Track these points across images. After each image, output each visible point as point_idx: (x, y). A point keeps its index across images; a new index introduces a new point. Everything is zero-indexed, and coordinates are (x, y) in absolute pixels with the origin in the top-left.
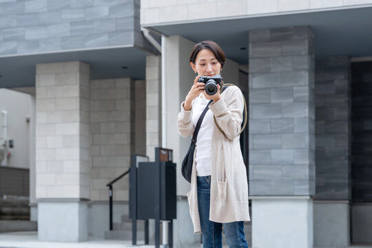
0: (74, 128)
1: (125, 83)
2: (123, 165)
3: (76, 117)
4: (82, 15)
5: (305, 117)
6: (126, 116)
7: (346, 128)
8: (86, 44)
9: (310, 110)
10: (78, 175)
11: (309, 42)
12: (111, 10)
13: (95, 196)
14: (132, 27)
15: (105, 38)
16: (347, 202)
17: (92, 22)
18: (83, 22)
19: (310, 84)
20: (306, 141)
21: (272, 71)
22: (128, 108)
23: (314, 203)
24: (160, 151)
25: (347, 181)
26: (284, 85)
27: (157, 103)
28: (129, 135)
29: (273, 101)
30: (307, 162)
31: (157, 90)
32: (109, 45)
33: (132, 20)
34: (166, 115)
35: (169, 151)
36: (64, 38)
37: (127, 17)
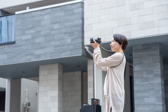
0: (55, 93)
3: (57, 88)
4: (59, 43)
5: (159, 83)
6: (79, 88)
8: (61, 55)
9: (161, 80)
11: (160, 50)
12: (72, 40)
14: (81, 47)
17: (63, 46)
18: (60, 46)
19: (161, 68)
20: (160, 93)
21: (143, 63)
22: (80, 84)
24: (93, 100)
26: (149, 69)
27: (92, 80)
28: (81, 96)
29: (145, 76)
30: (161, 103)
31: (92, 75)
32: (71, 55)
33: (81, 44)
34: (96, 84)
35: (98, 100)
36: (51, 53)
37: (79, 43)
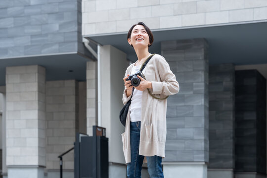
0: (33, 115)
1: (71, 84)
2: (70, 143)
3: (36, 105)
4: (39, 30)
5: (202, 105)
6: (72, 107)
7: (231, 116)
8: (43, 51)
9: (205, 101)
10: (37, 148)
11: (205, 51)
12: (61, 26)
13: (50, 166)
14: (76, 39)
15: (56, 47)
16: (232, 169)
17: (46, 35)
18: (40, 35)
19: (205, 81)
20: (202, 122)
21: (178, 71)
22: (74, 102)
23: (208, 171)
24: (96, 129)
25: (231, 155)
26: (186, 82)
27: (94, 96)
28: (74, 121)
30: (203, 138)
31: (94, 86)
32: (59, 52)
33: (76, 34)
34: (101, 103)
35: (103, 129)
36: (26, 47)
37: (72, 32)
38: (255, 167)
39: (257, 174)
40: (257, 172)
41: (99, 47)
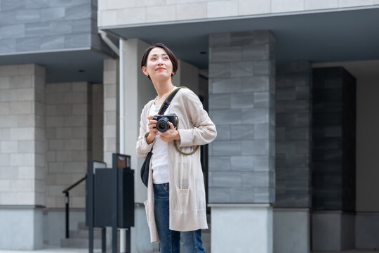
0: (28, 134)
1: (81, 87)
2: (80, 171)
3: (32, 121)
4: (37, 16)
5: (265, 124)
6: (83, 120)
7: (306, 135)
8: (42, 46)
9: (270, 117)
10: (33, 181)
11: (270, 47)
12: (68, 11)
13: (50, 203)
14: (89, 29)
15: (61, 40)
16: (308, 209)
17: (47, 23)
18: (38, 23)
19: (271, 90)
20: (266, 148)
21: (232, 76)
22: (85, 113)
23: (274, 211)
24: (117, 158)
25: (307, 189)
26: (244, 91)
27: (114, 108)
28: (86, 141)
29: (234, 107)
30: (267, 169)
31: (115, 94)
32: (66, 48)
33: (89, 22)
34: (124, 121)
35: (127, 157)
36: (19, 40)
37: (84, 19)
38: (340, 203)
39: (342, 214)
40: (342, 210)
41: (121, 42)
